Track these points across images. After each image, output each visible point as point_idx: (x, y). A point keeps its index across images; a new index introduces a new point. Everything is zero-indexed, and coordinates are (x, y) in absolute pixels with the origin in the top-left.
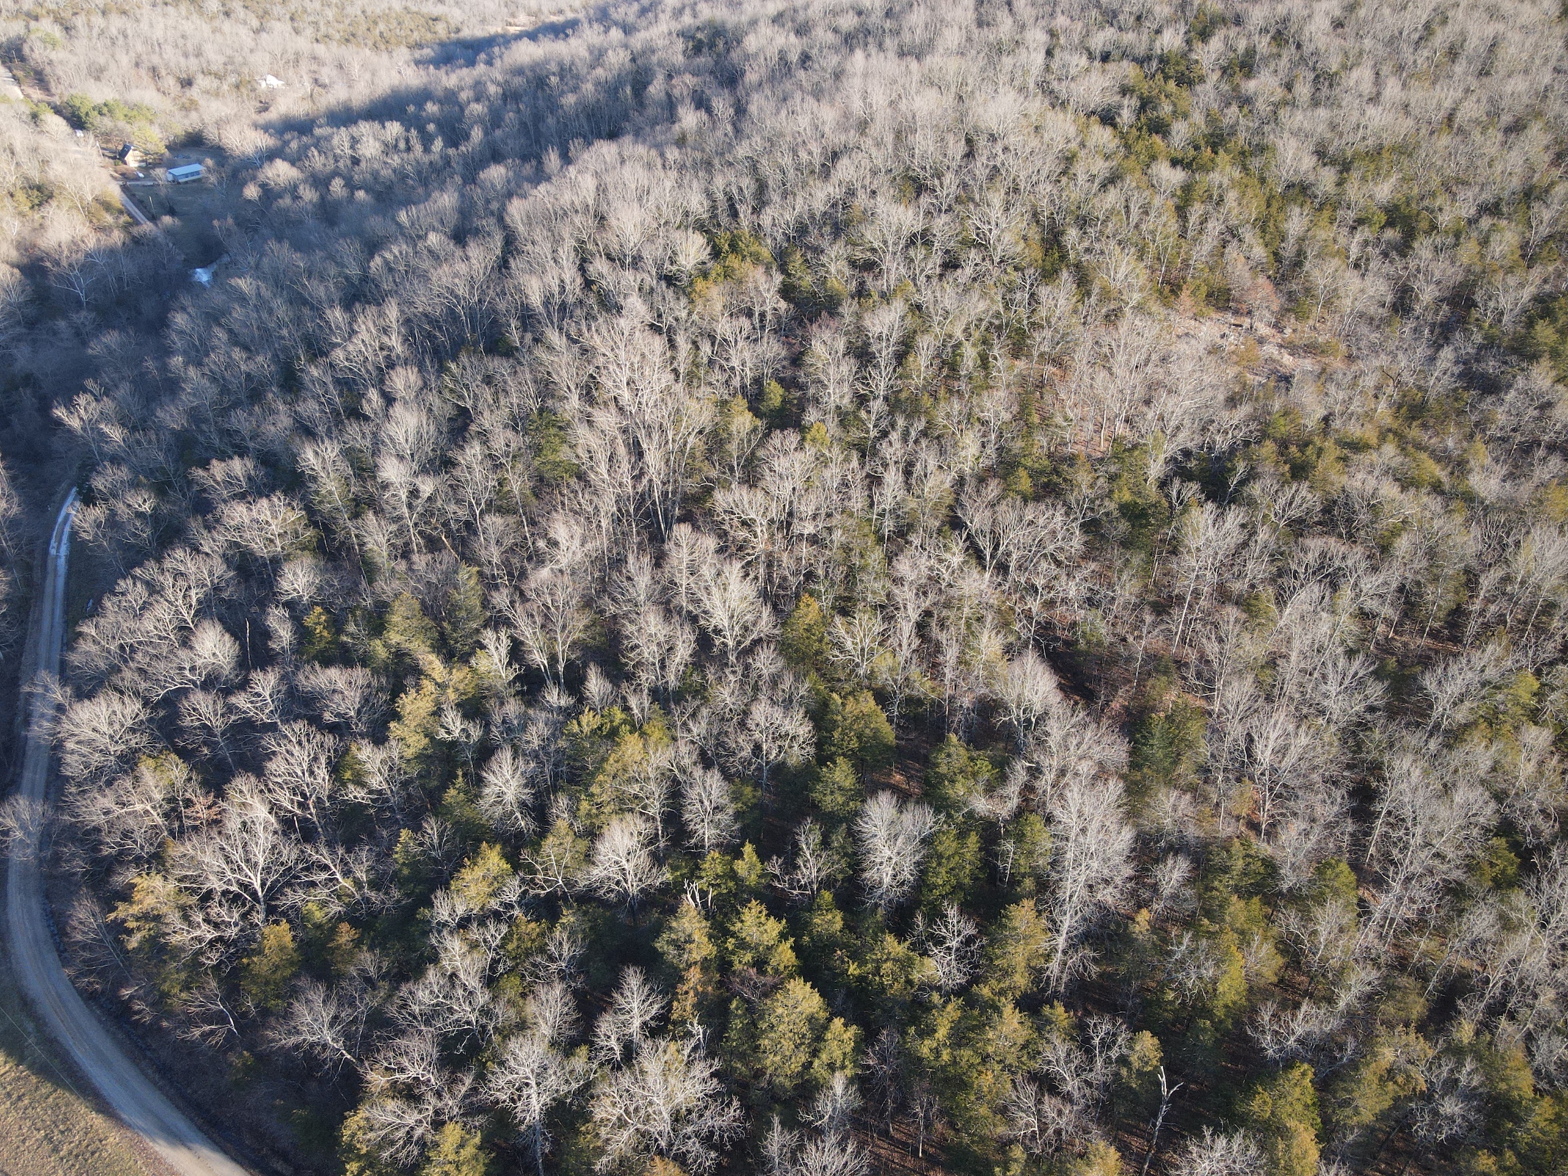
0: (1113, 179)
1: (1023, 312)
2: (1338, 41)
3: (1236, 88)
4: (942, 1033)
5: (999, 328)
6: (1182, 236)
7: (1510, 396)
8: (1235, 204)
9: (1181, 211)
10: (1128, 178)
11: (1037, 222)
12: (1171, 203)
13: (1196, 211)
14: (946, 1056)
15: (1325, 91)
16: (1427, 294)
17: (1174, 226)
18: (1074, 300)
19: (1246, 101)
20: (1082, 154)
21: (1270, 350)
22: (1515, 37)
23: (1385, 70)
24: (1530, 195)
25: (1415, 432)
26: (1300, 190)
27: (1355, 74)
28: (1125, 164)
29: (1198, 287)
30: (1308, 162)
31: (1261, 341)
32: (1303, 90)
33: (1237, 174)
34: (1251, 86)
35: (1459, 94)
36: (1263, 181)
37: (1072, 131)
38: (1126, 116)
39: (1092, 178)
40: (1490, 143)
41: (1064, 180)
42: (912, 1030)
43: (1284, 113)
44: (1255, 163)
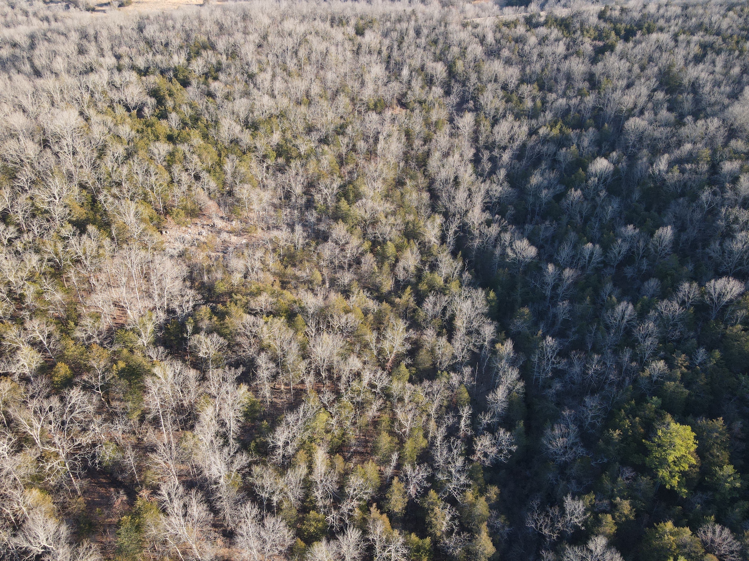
3: (208, 87)
6: (171, 183)
7: (329, 243)
9: (169, 169)
12: (163, 164)
13: (177, 167)
16: (297, 190)
17: (164, 177)
21: (224, 236)
26: (235, 144)
27: (263, 74)
29: (178, 213)
30: (239, 128)
31: (219, 232)
34: (215, 86)
36: (216, 141)
38: (149, 109)
44: (212, 133)
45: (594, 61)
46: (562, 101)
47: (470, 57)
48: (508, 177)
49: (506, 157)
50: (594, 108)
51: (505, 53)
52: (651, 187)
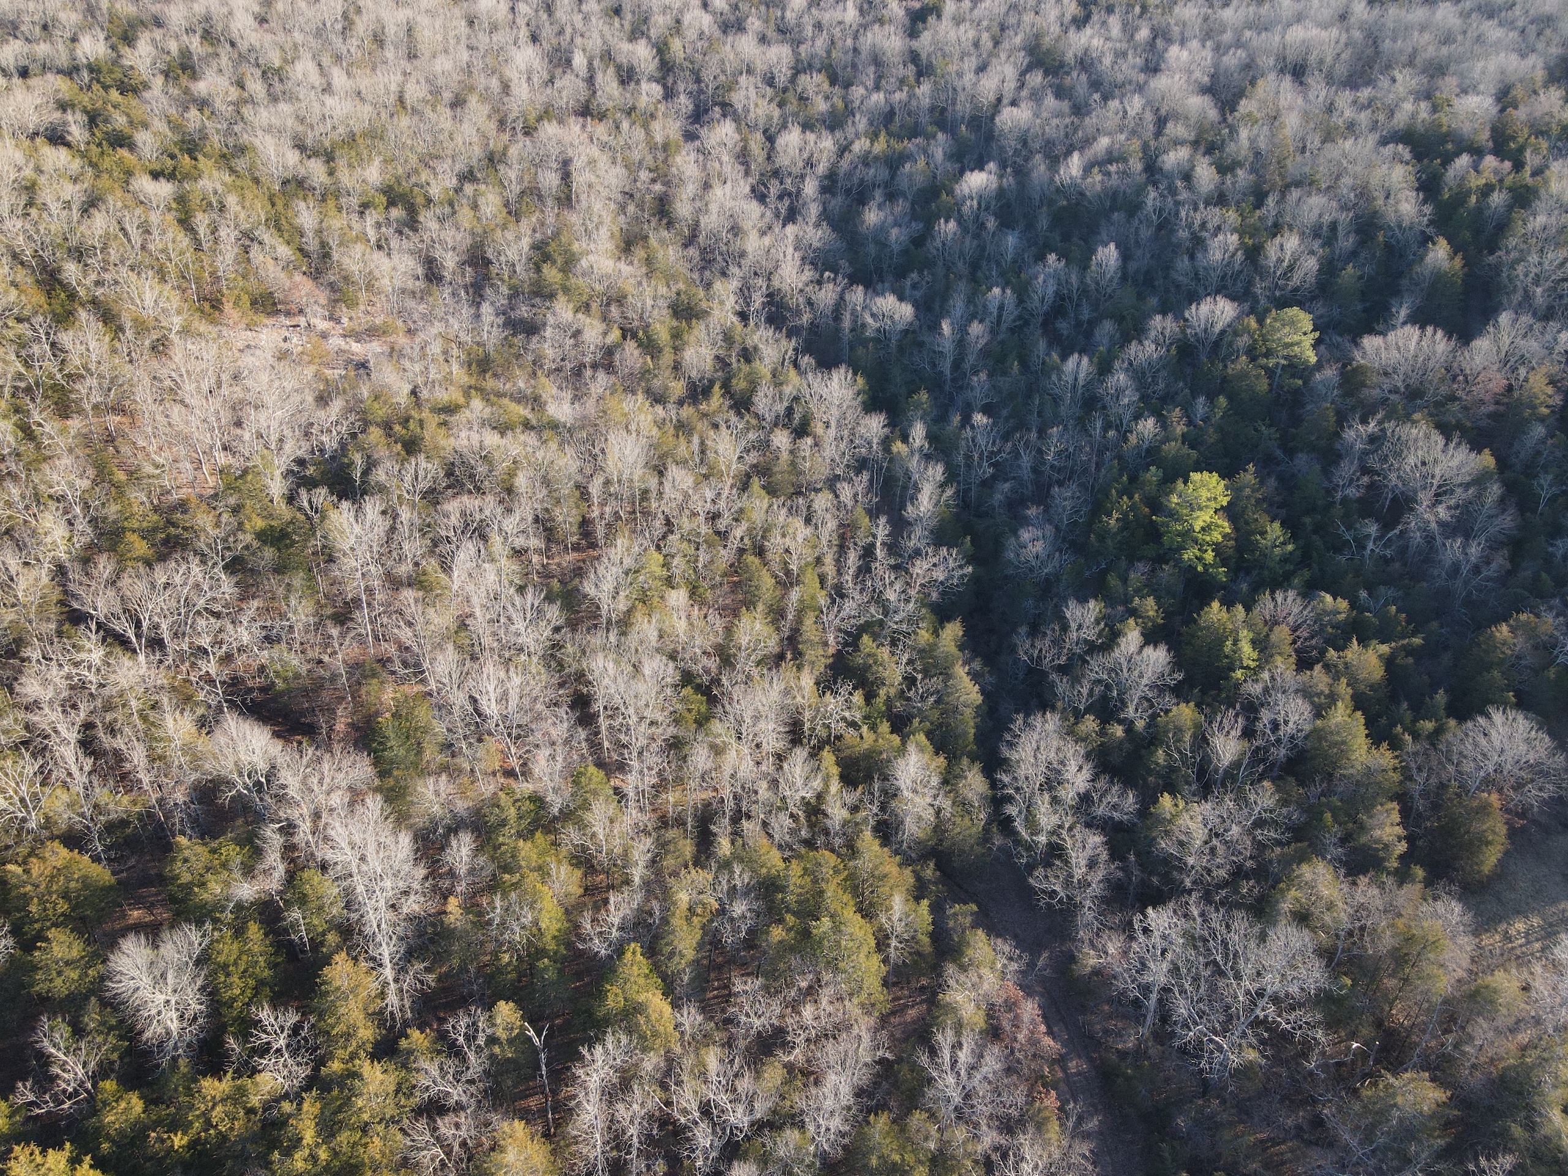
0: (91, 204)
1: (51, 366)
2: (269, 37)
3: (187, 91)
4: (309, 1136)
5: (28, 390)
6: (198, 249)
7: (548, 332)
8: (239, 208)
9: (185, 223)
10: (110, 199)
11: (22, 263)
12: (170, 217)
13: (202, 221)
14: (323, 1155)
15: (278, 87)
16: (449, 262)
17: (184, 241)
18: (107, 339)
19: (203, 104)
20: (42, 180)
21: (336, 342)
22: (423, 20)
23: (326, 61)
24: (493, 160)
25: (490, 383)
26: (296, 185)
27: (299, 67)
28: (100, 184)
29: (239, 297)
30: (292, 157)
31: (324, 336)
32: (256, 87)
33: (228, 178)
34: (201, 87)
35: (399, 78)
36: (256, 181)
37: (19, 157)
38: (77, 133)
39: (67, 205)
40: (443, 118)
41: (34, 212)
42: (276, 1155)
43: (247, 111)
44: (241, 164)
45: (913, 33)
46: (878, 98)
47: (691, 34)
48: (825, 216)
49: (810, 188)
50: (932, 109)
51: (754, 24)
52: (1063, 208)
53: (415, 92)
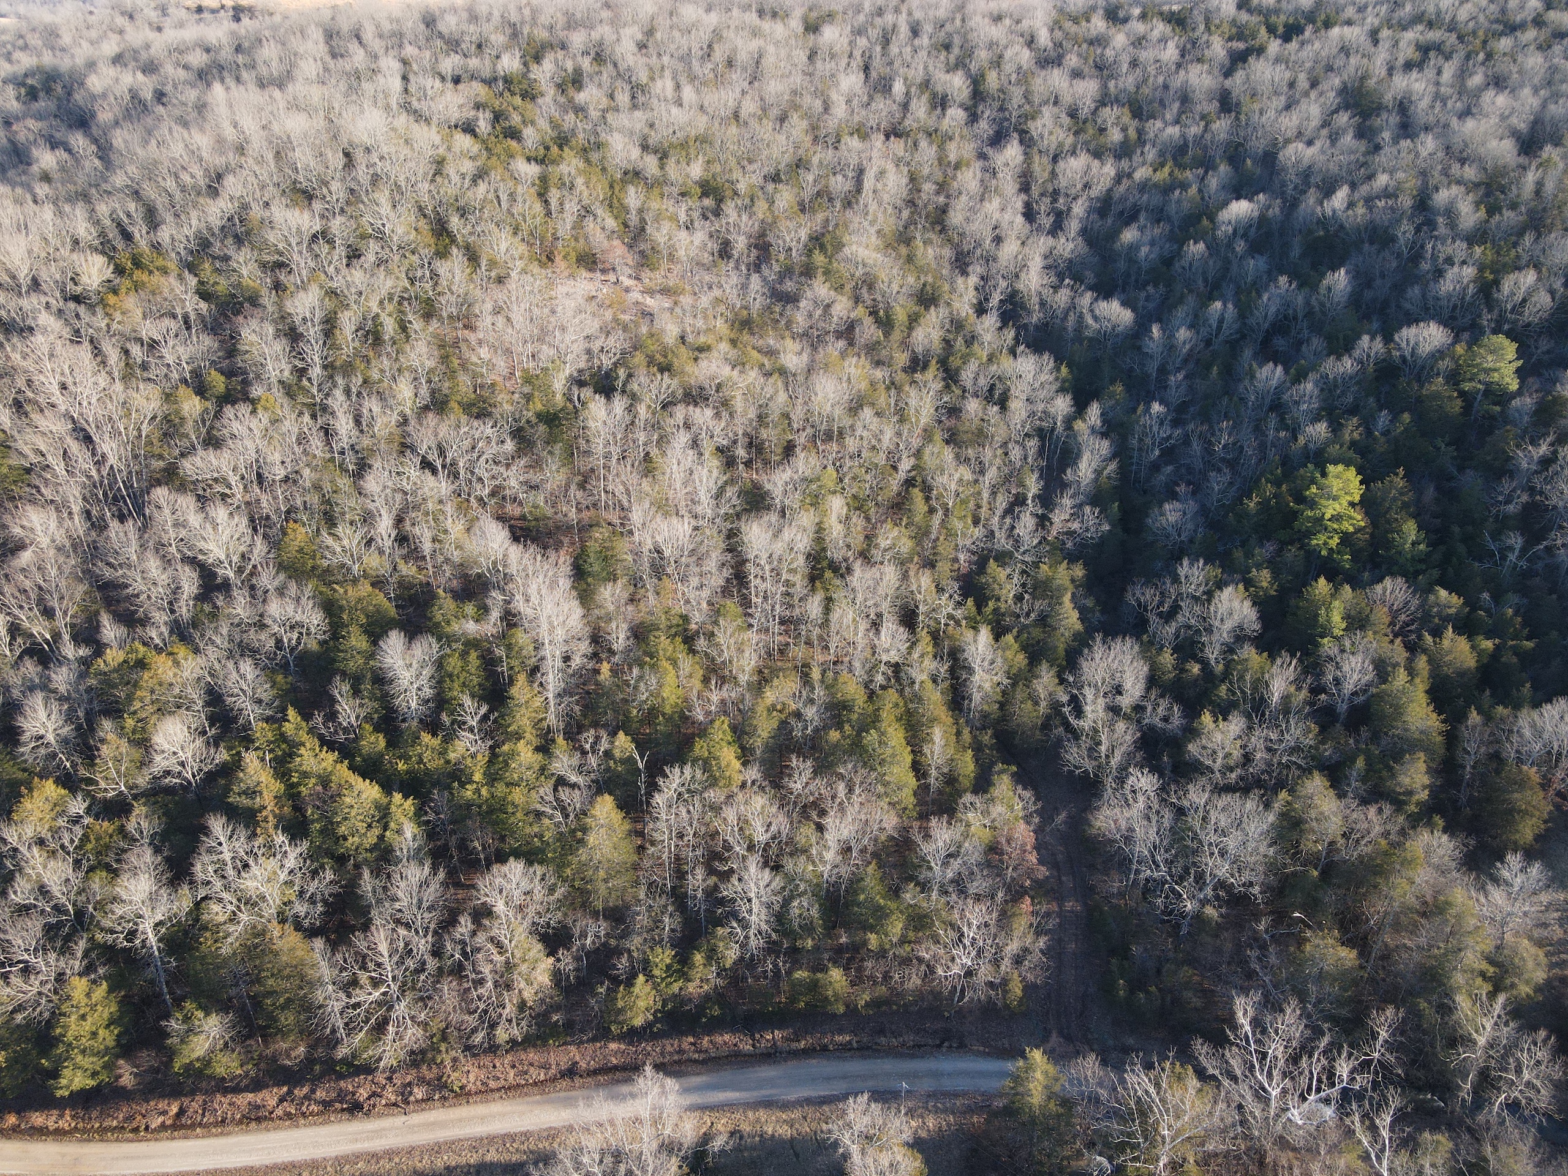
0: (479, 176)
1: (428, 286)
2: (643, 60)
3: (571, 100)
4: (477, 777)
5: (409, 299)
6: (549, 214)
7: (803, 304)
8: (584, 188)
9: (542, 196)
10: (493, 173)
11: (425, 216)
12: (533, 190)
13: (554, 195)
15: (641, 99)
16: (740, 243)
17: (538, 207)
18: (468, 271)
19: (580, 110)
20: (450, 157)
21: (635, 296)
22: (771, 49)
23: (683, 80)
24: (800, 164)
25: (746, 337)
26: (634, 175)
27: (659, 84)
28: (489, 163)
29: (568, 254)
30: (636, 153)
31: (627, 290)
32: (623, 98)
33: (582, 165)
34: (581, 97)
35: (738, 95)
36: (604, 169)
37: (437, 139)
38: (483, 125)
39: (463, 176)
40: (765, 130)
41: (438, 179)
42: (456, 784)
43: (609, 117)
44: (595, 156)
45: (1228, 73)
46: (1173, 131)
47: (1008, 68)
48: (1084, 232)
49: (1079, 209)
51: (1072, 60)
53: (749, 107)
